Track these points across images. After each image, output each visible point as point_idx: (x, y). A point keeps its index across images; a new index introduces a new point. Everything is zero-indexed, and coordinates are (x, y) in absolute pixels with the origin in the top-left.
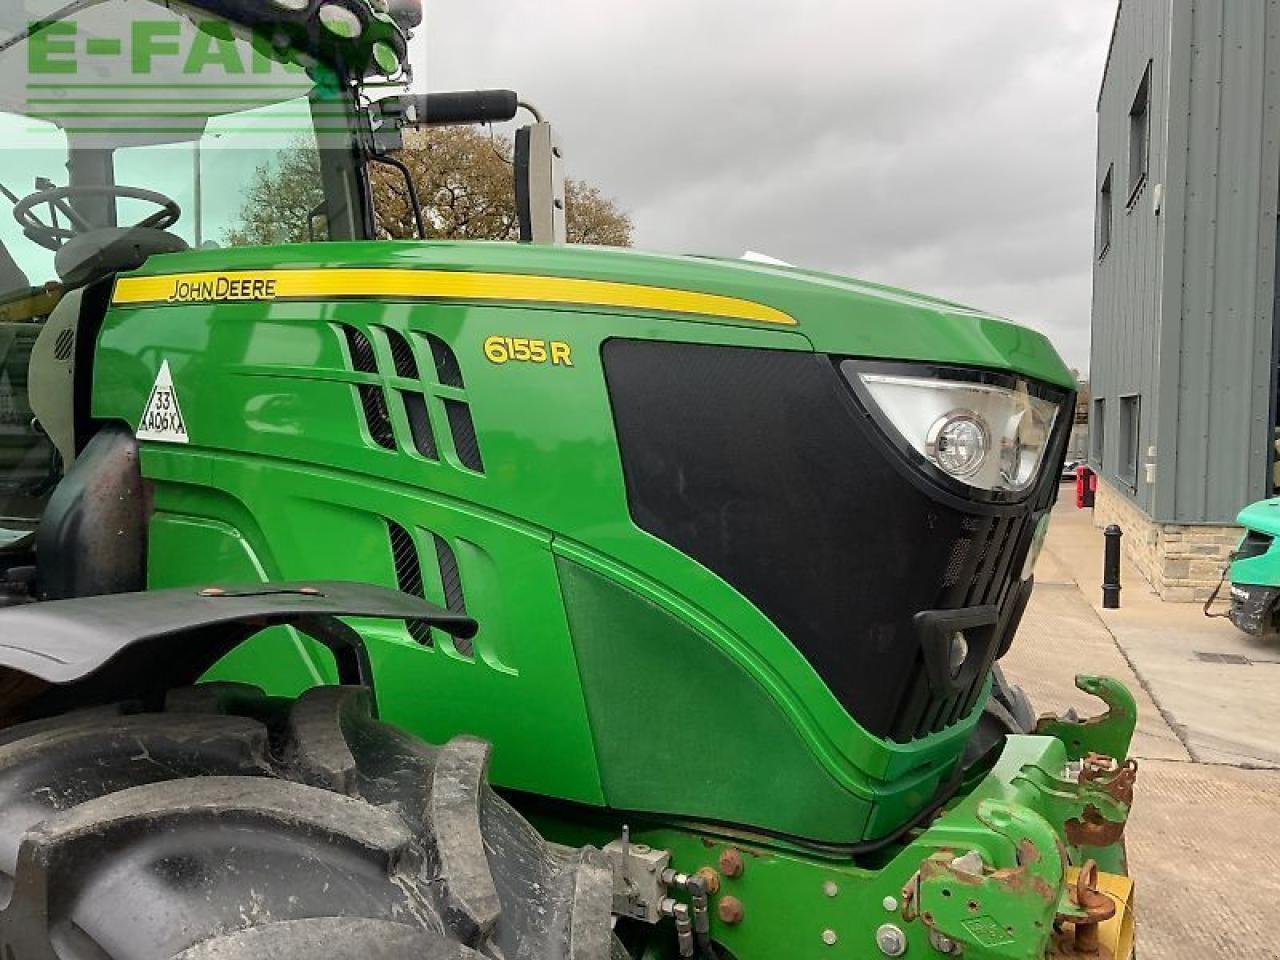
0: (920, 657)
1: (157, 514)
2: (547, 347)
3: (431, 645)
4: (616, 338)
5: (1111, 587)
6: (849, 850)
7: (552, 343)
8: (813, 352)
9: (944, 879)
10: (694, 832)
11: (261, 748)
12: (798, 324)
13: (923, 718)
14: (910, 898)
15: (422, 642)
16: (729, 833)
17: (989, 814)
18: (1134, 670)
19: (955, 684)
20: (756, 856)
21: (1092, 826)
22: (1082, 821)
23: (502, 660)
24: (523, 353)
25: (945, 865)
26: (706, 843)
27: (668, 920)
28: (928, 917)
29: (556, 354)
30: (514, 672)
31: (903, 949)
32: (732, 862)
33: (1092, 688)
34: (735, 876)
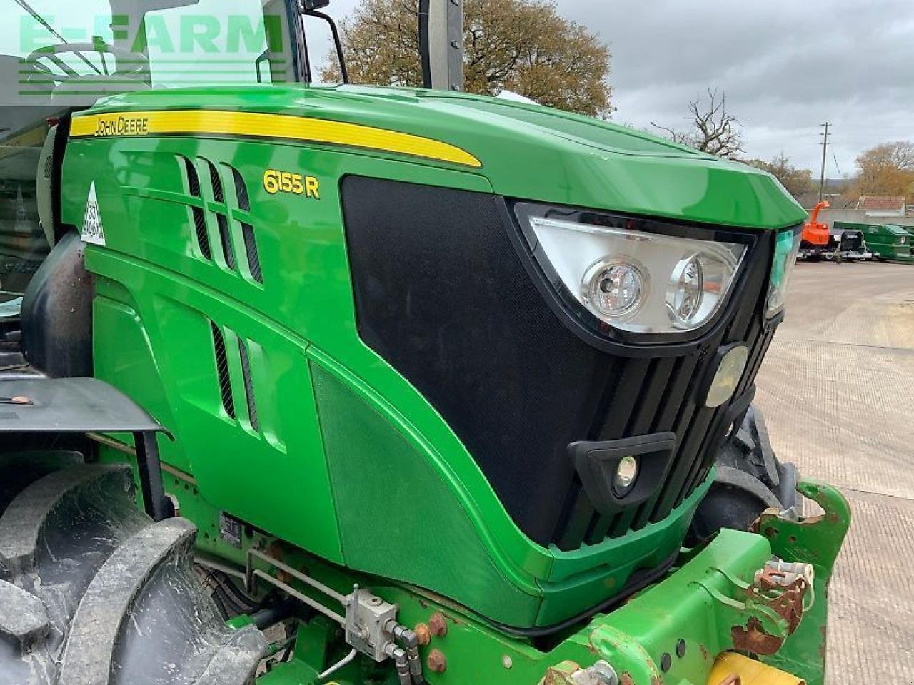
1: (98, 297)
2: (303, 182)
3: (236, 420)
4: (350, 175)
6: (522, 632)
7: (307, 178)
8: (493, 194)
10: (414, 594)
12: (482, 167)
16: (438, 600)
17: (599, 642)
19: (621, 503)
20: (456, 623)
21: (755, 636)
22: (746, 629)
24: (287, 185)
25: (564, 677)
26: (422, 604)
27: (390, 662)
29: (309, 187)
30: (284, 450)
32: (437, 625)
33: (810, 493)
34: (441, 634)
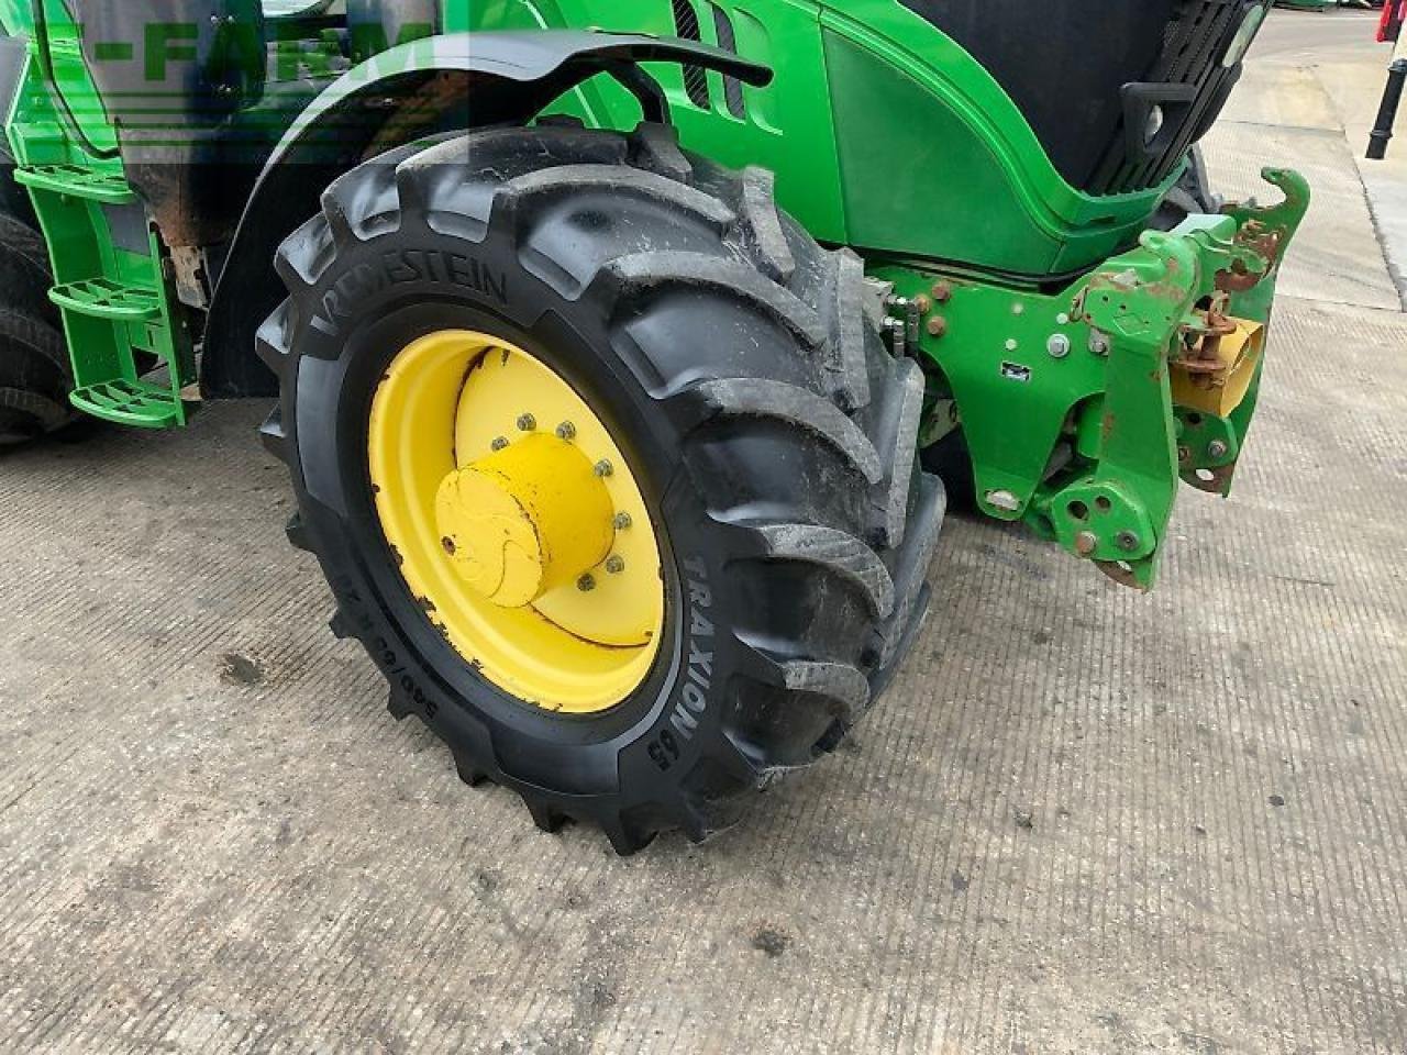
0: (1120, 124)
3: (708, 107)
5: (1380, 134)
6: (1037, 280)
9: (1106, 288)
10: (917, 268)
11: (624, 154)
13: (1114, 179)
14: (1077, 305)
15: (699, 105)
16: (943, 268)
17: (1148, 240)
18: (1375, 224)
19: (1146, 150)
20: (962, 285)
21: (1236, 276)
22: (1229, 270)
23: (768, 120)
25: (1108, 279)
26: (924, 276)
27: (889, 331)
28: (1089, 317)
30: (780, 133)
31: (1066, 350)
32: (943, 289)
33: (1274, 179)
34: (943, 301)
